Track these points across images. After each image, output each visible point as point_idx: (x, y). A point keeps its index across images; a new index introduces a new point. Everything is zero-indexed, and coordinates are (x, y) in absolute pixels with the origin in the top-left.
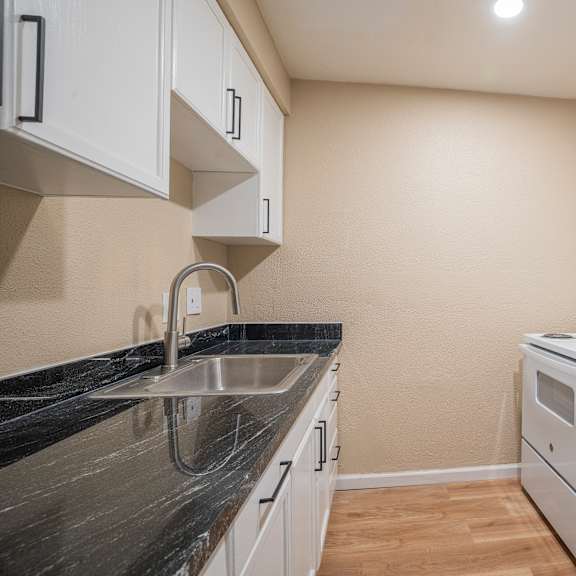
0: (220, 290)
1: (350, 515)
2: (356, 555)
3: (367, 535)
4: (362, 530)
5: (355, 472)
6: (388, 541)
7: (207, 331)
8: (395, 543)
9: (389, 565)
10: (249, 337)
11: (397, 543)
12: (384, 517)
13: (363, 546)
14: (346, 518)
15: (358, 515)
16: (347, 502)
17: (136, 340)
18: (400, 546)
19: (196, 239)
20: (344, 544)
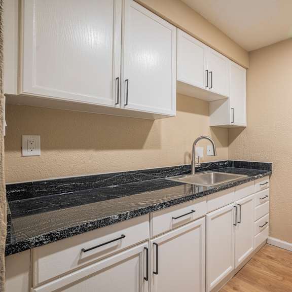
0: (224, 146)
1: (268, 257)
2: (260, 274)
3: (270, 268)
4: (269, 265)
5: (278, 238)
6: (278, 275)
7: (216, 163)
8: (280, 278)
9: (270, 285)
10: (235, 166)
11: (281, 278)
12: (283, 264)
13: (265, 272)
14: (265, 257)
15: (271, 258)
16: (270, 250)
17: (185, 163)
18: (282, 281)
19: (211, 127)
20: (257, 267)
